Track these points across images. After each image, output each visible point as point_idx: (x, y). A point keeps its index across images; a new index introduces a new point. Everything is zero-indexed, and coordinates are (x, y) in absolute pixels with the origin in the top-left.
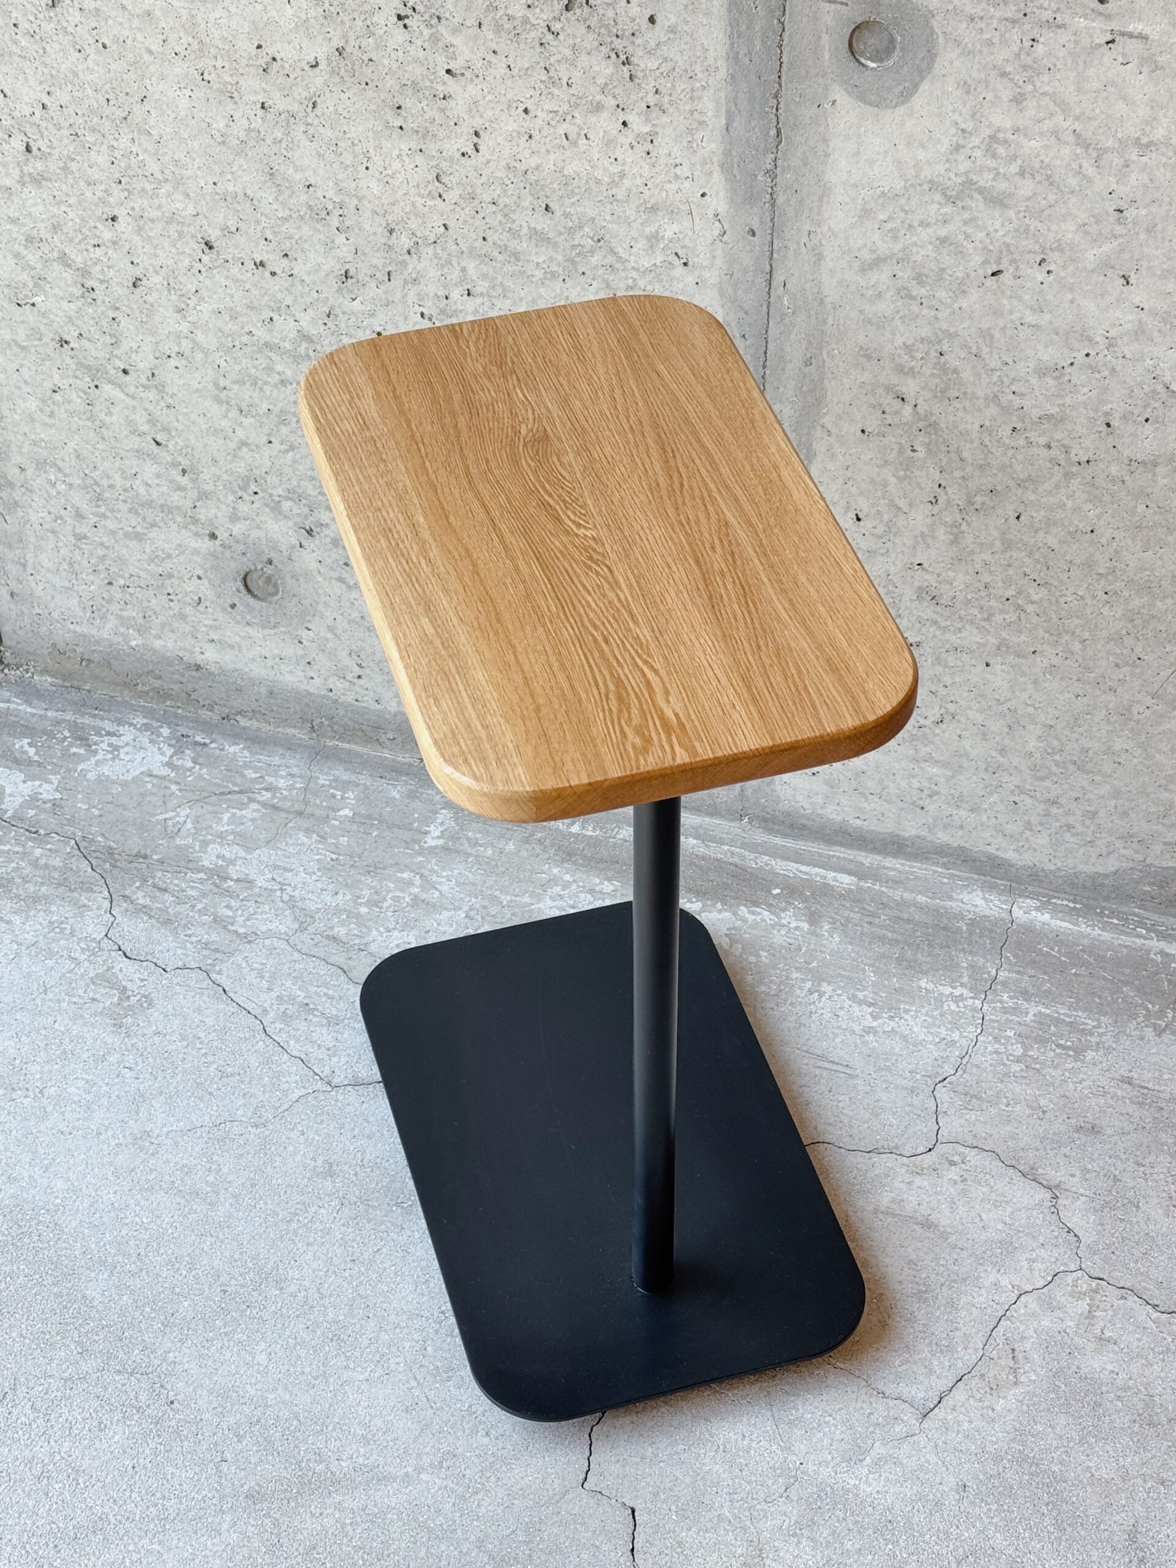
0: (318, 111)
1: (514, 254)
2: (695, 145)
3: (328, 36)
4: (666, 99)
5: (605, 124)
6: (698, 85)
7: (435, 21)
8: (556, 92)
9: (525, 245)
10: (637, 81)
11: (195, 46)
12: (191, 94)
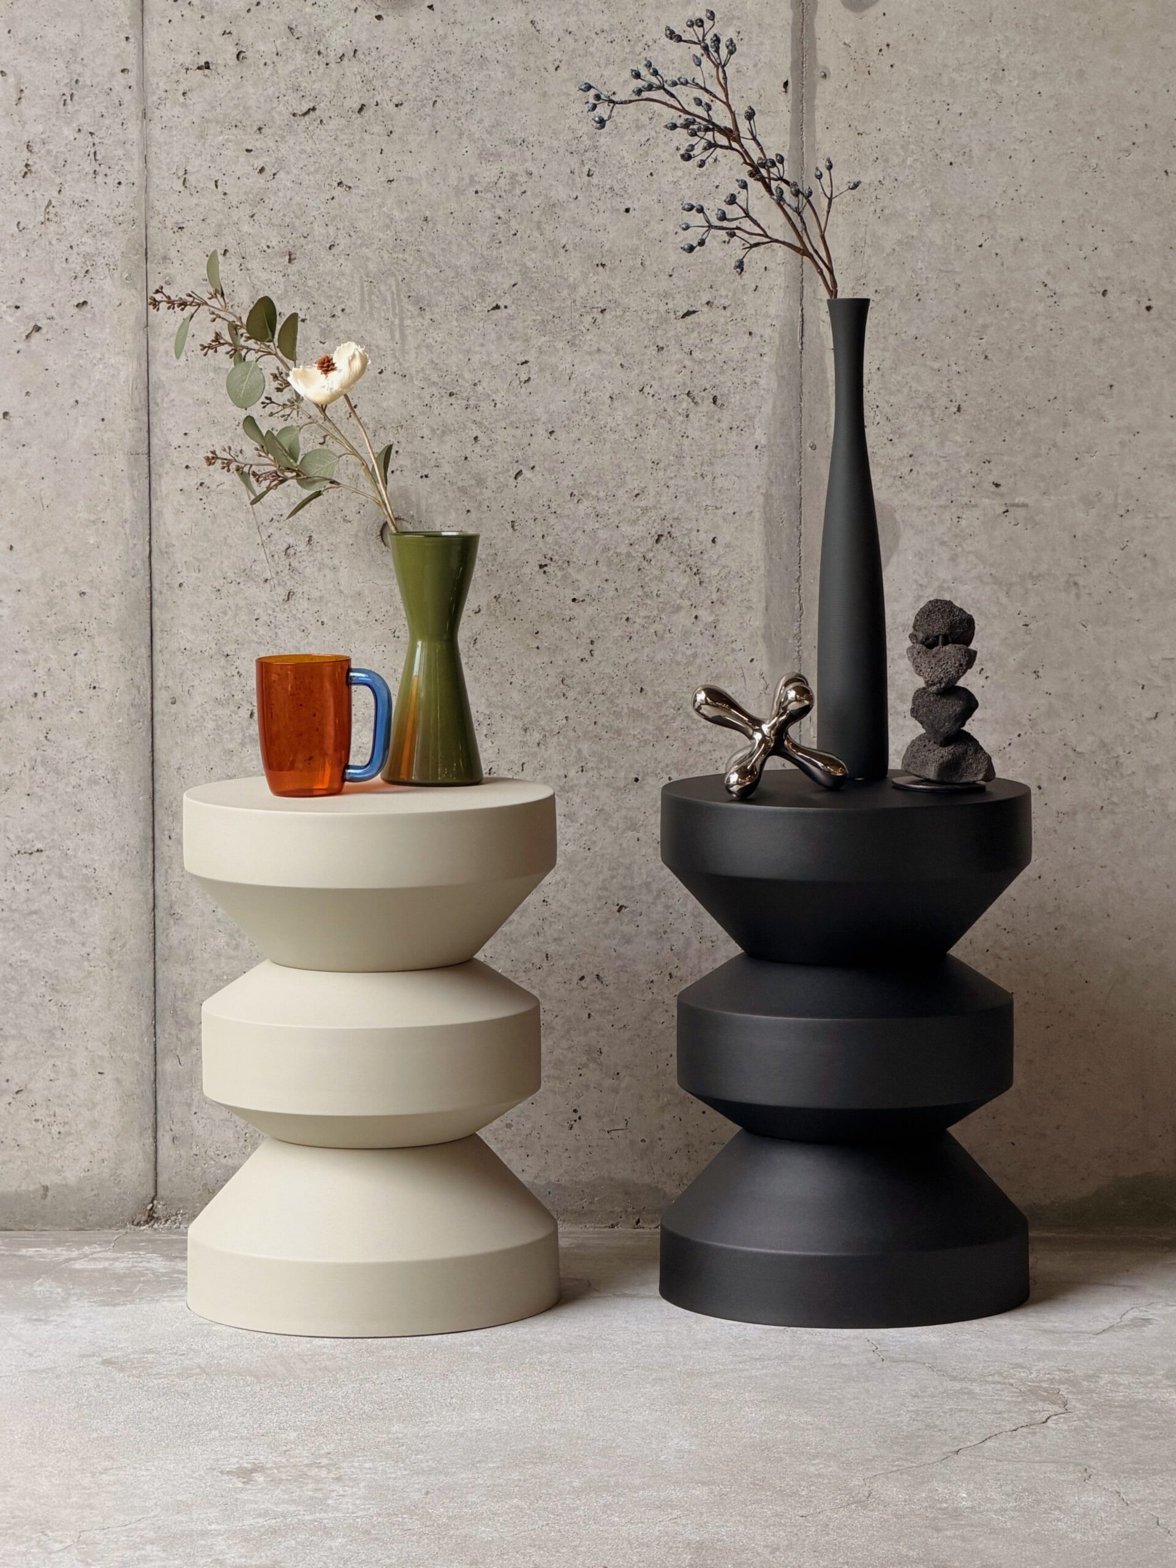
0: (478, 646)
1: (617, 731)
2: (745, 625)
3: (489, 588)
4: (725, 595)
5: (683, 619)
6: (746, 581)
7: (566, 564)
8: (649, 602)
9: (625, 722)
10: (704, 585)
11: (392, 611)
12: (384, 649)
